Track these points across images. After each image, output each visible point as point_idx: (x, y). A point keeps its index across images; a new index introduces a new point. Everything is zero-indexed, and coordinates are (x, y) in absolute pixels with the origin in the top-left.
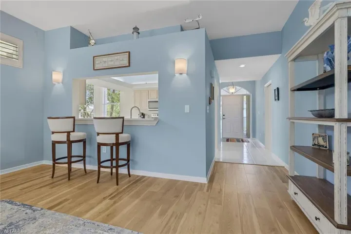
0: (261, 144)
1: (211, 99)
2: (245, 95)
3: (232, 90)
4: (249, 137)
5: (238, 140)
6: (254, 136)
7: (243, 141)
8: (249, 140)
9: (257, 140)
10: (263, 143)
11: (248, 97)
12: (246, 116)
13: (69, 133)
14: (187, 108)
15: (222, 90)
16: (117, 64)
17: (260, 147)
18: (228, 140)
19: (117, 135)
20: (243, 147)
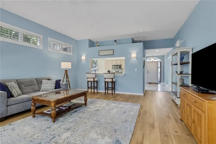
0: (167, 85)
1: (144, 66)
2: (159, 61)
3: (152, 60)
4: (161, 82)
5: (155, 83)
6: (164, 81)
7: (157, 84)
8: (161, 83)
9: (165, 84)
10: (167, 84)
11: (161, 63)
12: (160, 72)
13: (94, 78)
14: (136, 70)
15: (147, 59)
16: (109, 54)
17: (166, 86)
18: (150, 83)
19: (112, 79)
20: (158, 86)
